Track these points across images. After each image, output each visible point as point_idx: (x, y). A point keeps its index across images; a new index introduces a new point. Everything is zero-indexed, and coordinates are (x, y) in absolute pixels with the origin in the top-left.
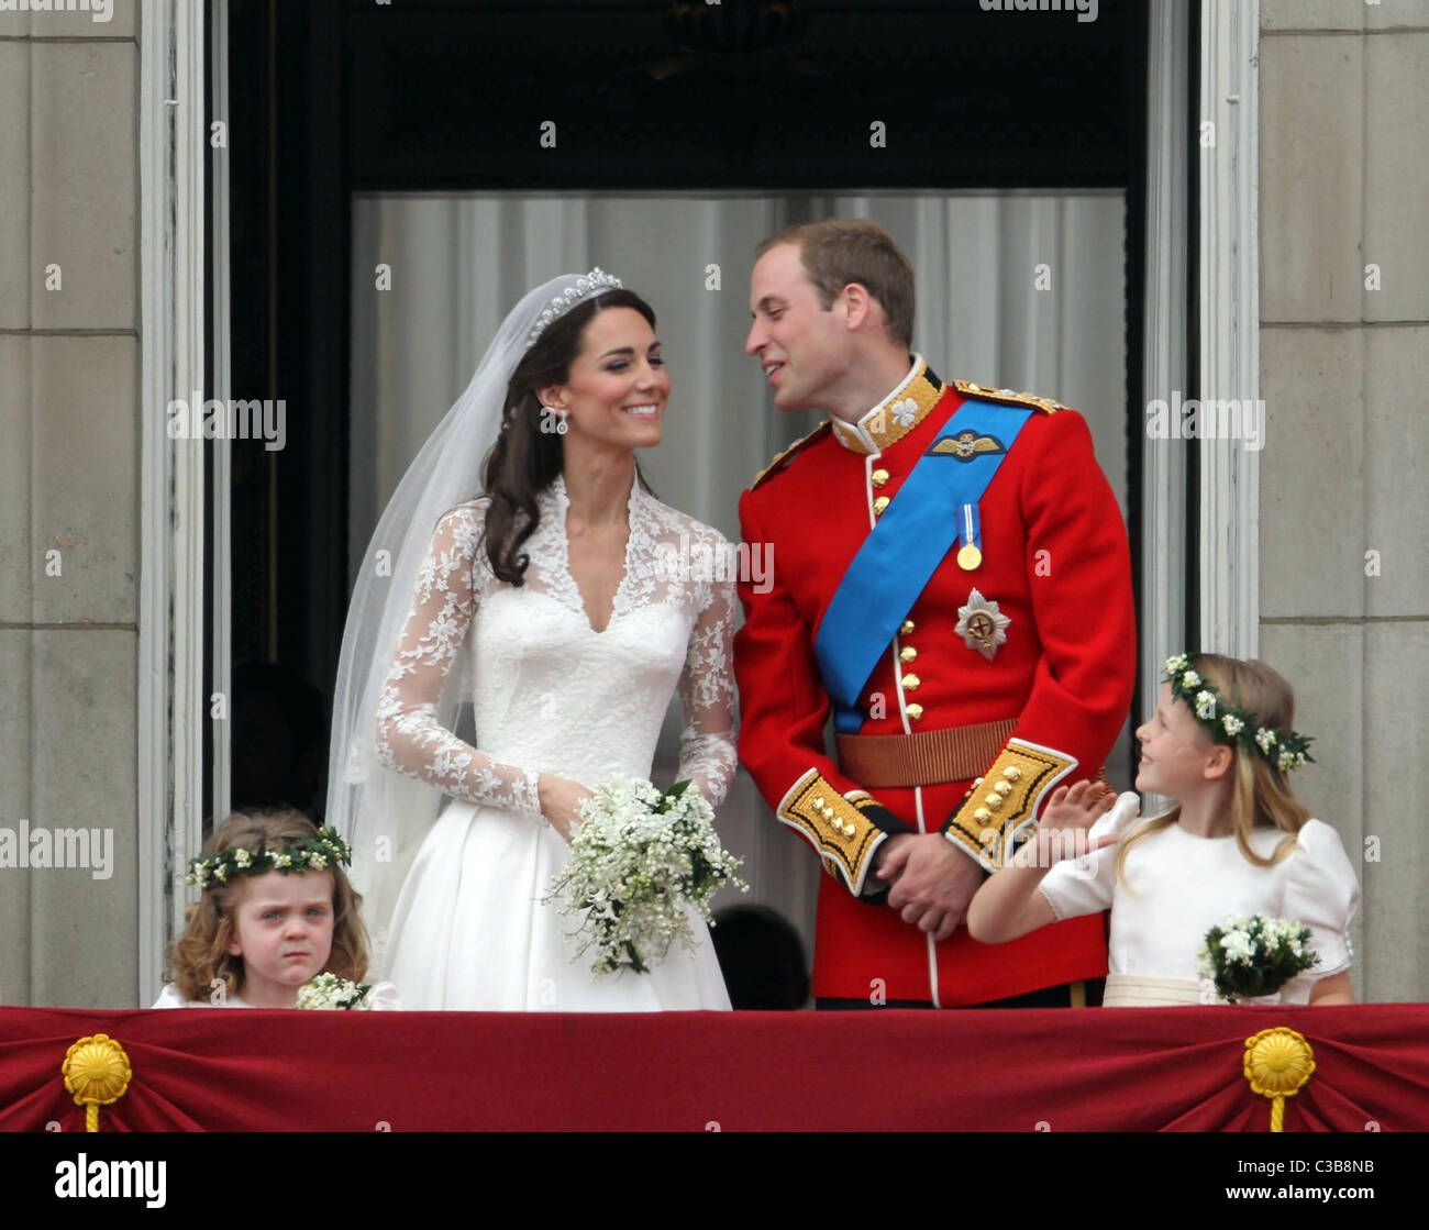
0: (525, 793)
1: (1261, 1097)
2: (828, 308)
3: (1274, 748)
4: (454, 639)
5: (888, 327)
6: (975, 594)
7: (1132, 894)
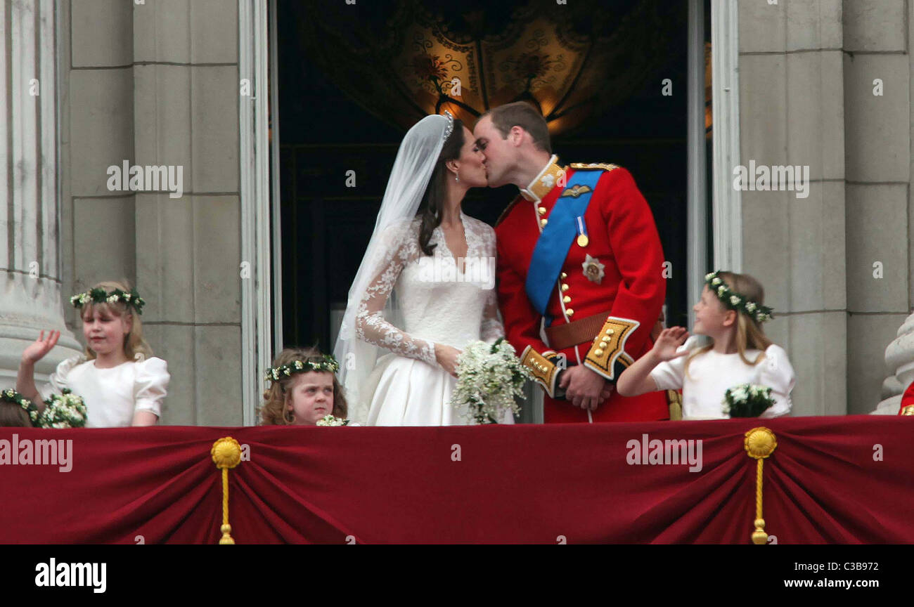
0: (428, 352)
1: (753, 459)
2: (505, 138)
3: (754, 311)
4: (392, 282)
5: (535, 144)
6: (588, 257)
7: (692, 381)
